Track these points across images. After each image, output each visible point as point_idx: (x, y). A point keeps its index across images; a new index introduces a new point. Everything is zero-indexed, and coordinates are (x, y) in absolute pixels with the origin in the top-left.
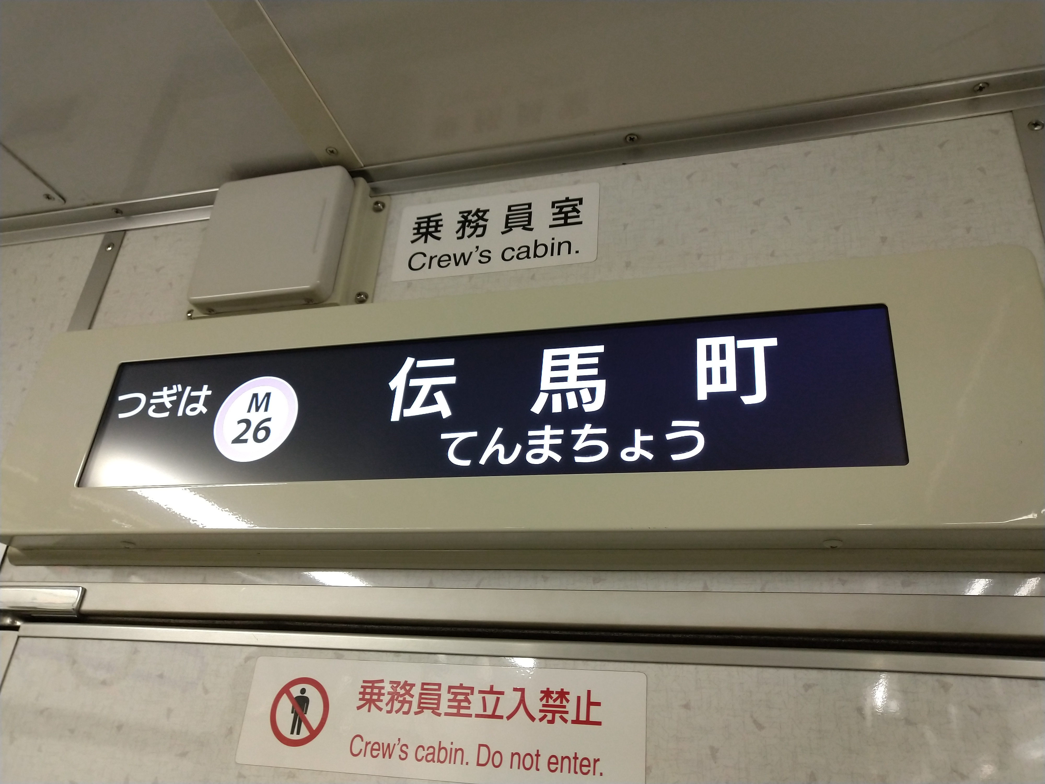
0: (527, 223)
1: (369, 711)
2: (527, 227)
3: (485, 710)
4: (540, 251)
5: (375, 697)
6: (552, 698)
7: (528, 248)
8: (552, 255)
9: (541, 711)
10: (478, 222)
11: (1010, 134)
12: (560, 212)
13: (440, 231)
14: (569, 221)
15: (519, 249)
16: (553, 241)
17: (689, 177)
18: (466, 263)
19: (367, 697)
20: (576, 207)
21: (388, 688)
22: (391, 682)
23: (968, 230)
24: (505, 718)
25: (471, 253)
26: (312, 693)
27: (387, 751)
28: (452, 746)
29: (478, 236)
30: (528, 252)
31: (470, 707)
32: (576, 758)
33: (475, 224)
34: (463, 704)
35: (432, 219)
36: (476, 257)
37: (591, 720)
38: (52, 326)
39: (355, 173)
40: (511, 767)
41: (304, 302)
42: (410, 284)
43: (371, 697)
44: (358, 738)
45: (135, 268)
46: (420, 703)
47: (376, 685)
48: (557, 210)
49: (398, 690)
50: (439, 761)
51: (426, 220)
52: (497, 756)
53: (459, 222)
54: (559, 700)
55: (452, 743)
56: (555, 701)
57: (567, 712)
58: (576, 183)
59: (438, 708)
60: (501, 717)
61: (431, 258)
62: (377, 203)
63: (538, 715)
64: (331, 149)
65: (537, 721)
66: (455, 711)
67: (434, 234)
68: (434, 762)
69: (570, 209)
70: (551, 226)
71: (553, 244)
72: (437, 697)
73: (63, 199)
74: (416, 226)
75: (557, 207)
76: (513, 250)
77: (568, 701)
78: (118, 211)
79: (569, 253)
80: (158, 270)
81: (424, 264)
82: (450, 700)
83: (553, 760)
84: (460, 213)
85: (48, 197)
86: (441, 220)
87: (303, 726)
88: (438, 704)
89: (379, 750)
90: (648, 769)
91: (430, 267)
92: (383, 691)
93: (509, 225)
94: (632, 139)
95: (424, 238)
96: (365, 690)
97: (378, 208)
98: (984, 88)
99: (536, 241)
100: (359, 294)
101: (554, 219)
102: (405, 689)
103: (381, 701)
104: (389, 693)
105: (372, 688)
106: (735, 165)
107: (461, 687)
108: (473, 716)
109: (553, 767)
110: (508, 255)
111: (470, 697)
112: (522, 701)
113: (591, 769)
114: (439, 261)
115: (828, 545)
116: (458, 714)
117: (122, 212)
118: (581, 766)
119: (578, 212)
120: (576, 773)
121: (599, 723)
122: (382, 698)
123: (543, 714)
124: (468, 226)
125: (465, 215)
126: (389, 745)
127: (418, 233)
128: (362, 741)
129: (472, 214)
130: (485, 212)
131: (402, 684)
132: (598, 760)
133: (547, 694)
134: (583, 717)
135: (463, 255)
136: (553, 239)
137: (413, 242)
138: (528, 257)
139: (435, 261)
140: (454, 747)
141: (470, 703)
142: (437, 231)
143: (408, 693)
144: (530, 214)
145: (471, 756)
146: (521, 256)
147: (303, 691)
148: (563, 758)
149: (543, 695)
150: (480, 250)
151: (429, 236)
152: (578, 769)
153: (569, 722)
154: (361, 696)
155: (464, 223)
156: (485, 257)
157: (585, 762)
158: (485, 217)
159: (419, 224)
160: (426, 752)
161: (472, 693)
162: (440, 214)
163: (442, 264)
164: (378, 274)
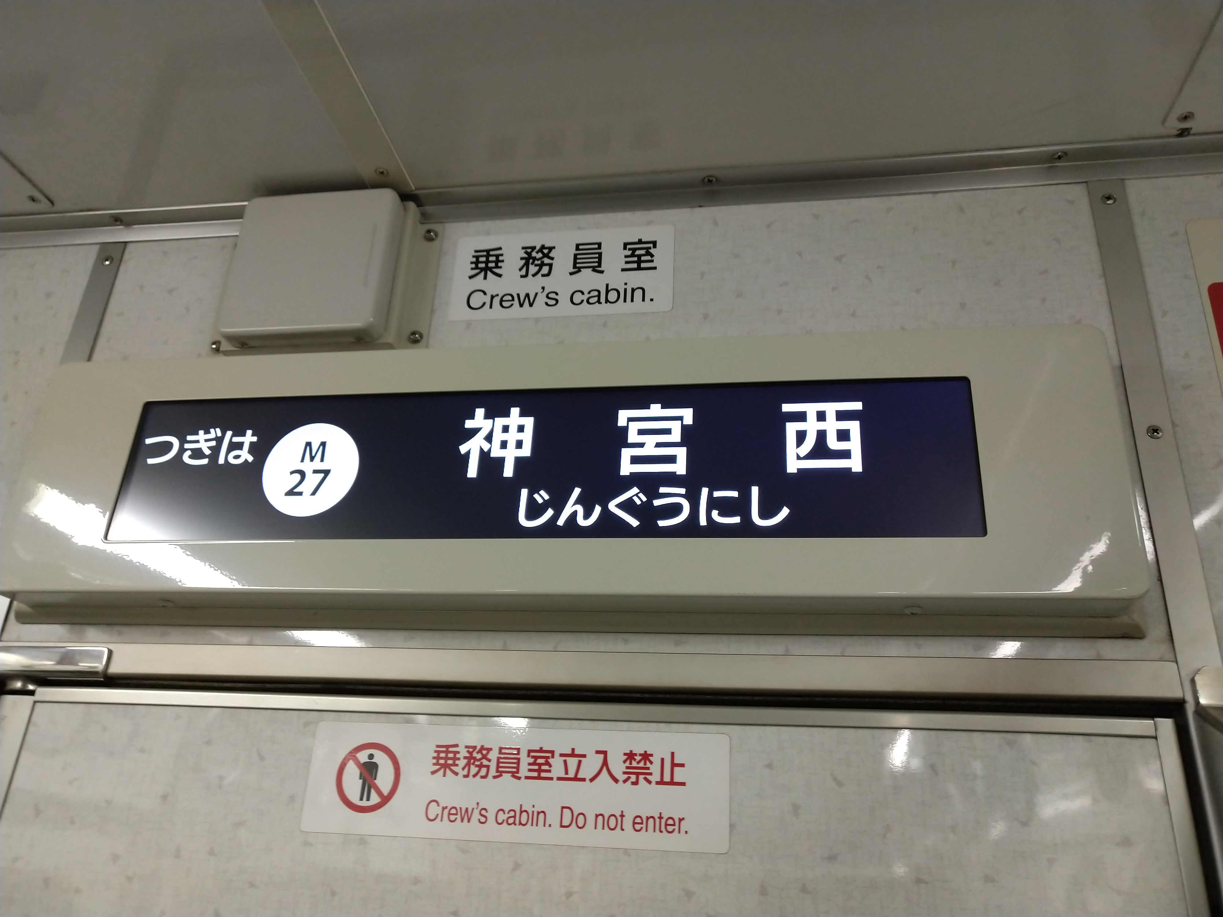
0: (597, 264)
1: (444, 775)
2: (597, 269)
3: (567, 773)
4: (613, 296)
5: (450, 762)
6: (635, 760)
7: (599, 292)
8: (625, 301)
9: (625, 773)
10: (543, 260)
11: (1084, 204)
12: (633, 255)
13: (501, 267)
14: (643, 265)
15: (589, 293)
16: (626, 287)
17: (769, 226)
18: (531, 305)
19: (442, 761)
20: (649, 250)
21: (464, 753)
22: (467, 747)
23: (1043, 300)
24: (587, 780)
25: (536, 294)
26: (380, 758)
27: (466, 815)
28: (533, 809)
29: (543, 275)
30: (599, 296)
31: (550, 770)
32: (661, 818)
33: (539, 262)
34: (543, 767)
35: (491, 253)
36: (542, 299)
37: (675, 781)
38: (42, 350)
39: (405, 197)
40: (596, 828)
41: (353, 340)
42: (469, 325)
43: (446, 762)
44: (434, 804)
45: (142, 287)
46: (498, 767)
47: (451, 749)
48: (630, 253)
49: (475, 754)
50: (520, 824)
51: (485, 253)
52: (581, 818)
53: (522, 259)
54: (643, 762)
55: (533, 806)
56: (638, 762)
57: (651, 774)
58: (649, 223)
59: (518, 772)
60: (583, 780)
61: (492, 297)
62: (429, 231)
63: (621, 777)
64: (381, 170)
65: (621, 782)
66: (535, 774)
67: (495, 270)
68: (515, 825)
69: (643, 252)
70: (623, 270)
71: (625, 290)
72: (515, 761)
73: (52, 203)
74: (474, 260)
75: (630, 249)
76: (583, 293)
77: (651, 763)
78: (117, 220)
79: (643, 300)
80: (170, 292)
81: (484, 304)
82: (530, 764)
83: (638, 820)
84: (523, 248)
85: (33, 199)
86: (502, 255)
87: (373, 793)
88: (518, 768)
89: (456, 814)
90: (732, 827)
91: (491, 307)
92: (458, 756)
93: (578, 265)
94: (710, 181)
95: (483, 273)
96: (438, 755)
97: (430, 237)
98: (1063, 157)
99: (607, 285)
100: (414, 333)
101: (627, 262)
102: (482, 754)
103: (457, 765)
104: (465, 758)
105: (447, 752)
106: (816, 217)
107: (541, 750)
108: (555, 779)
109: (638, 827)
110: (577, 298)
111: (551, 761)
112: (605, 763)
113: (676, 827)
114: (502, 301)
115: (907, 611)
116: (539, 778)
117: (121, 221)
118: (666, 825)
119: (652, 256)
120: (661, 832)
121: (683, 784)
122: (457, 762)
123: (626, 776)
124: (532, 264)
125: (529, 251)
126: (467, 810)
127: (477, 268)
128: (438, 805)
129: (536, 250)
130: (551, 249)
131: (478, 748)
132: (683, 819)
133: (630, 756)
134: (667, 778)
135: (527, 295)
136: (626, 284)
137: (471, 277)
138: (599, 302)
139: (497, 301)
140: (536, 810)
141: (550, 766)
142: (497, 267)
143: (484, 757)
144: (600, 254)
145: (553, 817)
146: (591, 301)
147: (371, 756)
148: (648, 818)
149: (626, 757)
150: (547, 291)
151: (489, 272)
152: (663, 829)
153: (654, 783)
154: (435, 761)
155: (528, 260)
156: (553, 299)
157: (670, 822)
158: (551, 255)
159: (477, 257)
160: (507, 816)
161: (553, 757)
162: (500, 249)
163: (504, 304)
164: (432, 311)
